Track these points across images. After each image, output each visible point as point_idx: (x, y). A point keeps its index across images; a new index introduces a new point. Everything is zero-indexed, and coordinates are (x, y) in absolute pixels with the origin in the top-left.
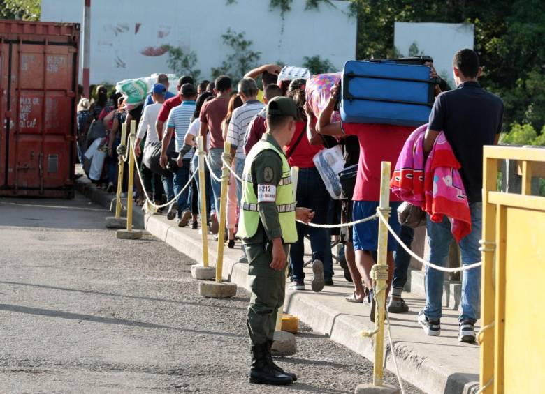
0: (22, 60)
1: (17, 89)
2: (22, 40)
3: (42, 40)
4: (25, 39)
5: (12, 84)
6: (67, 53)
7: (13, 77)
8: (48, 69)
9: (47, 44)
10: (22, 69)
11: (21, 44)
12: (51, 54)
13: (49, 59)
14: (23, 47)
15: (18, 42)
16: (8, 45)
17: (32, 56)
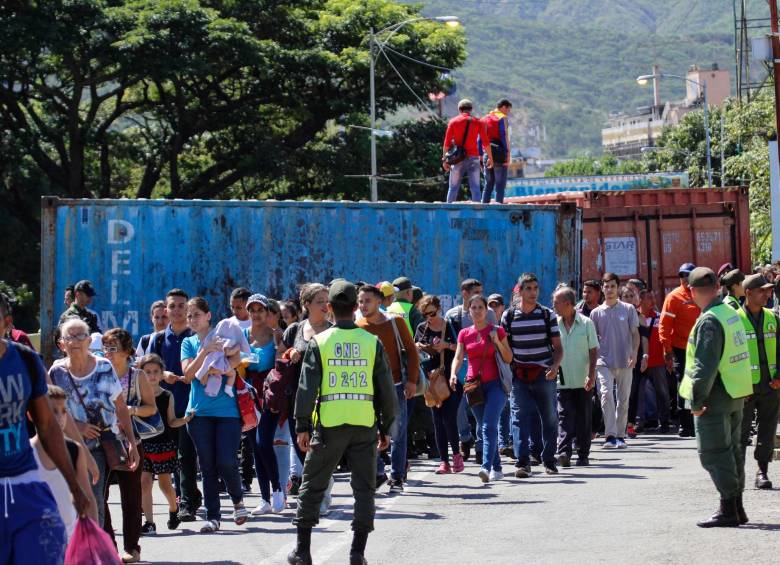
0: (664, 239)
1: (660, 278)
2: (661, 214)
3: (687, 212)
4: (667, 213)
5: (653, 271)
6: (722, 226)
7: (654, 263)
8: (699, 249)
9: (695, 216)
10: (665, 251)
11: (661, 219)
12: (702, 229)
13: (699, 236)
14: (664, 223)
15: (656, 217)
16: (644, 222)
17: (676, 235)
